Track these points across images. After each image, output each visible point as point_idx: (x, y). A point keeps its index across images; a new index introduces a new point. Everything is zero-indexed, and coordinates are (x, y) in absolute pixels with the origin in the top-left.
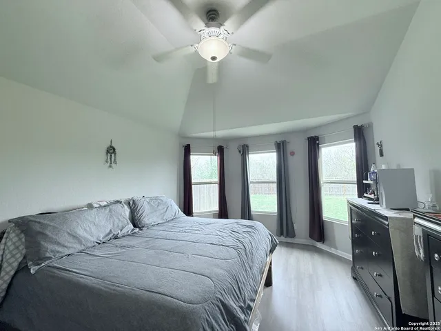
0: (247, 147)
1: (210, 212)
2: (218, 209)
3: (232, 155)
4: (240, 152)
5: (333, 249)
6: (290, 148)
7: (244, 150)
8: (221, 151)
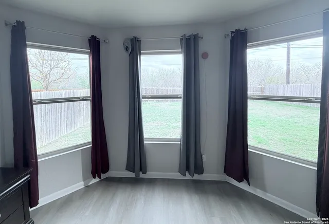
0: (139, 42)
1: (77, 147)
2: (90, 139)
3: (114, 54)
4: (127, 49)
5: (258, 190)
6: (203, 47)
7: (134, 48)
8: (94, 47)
